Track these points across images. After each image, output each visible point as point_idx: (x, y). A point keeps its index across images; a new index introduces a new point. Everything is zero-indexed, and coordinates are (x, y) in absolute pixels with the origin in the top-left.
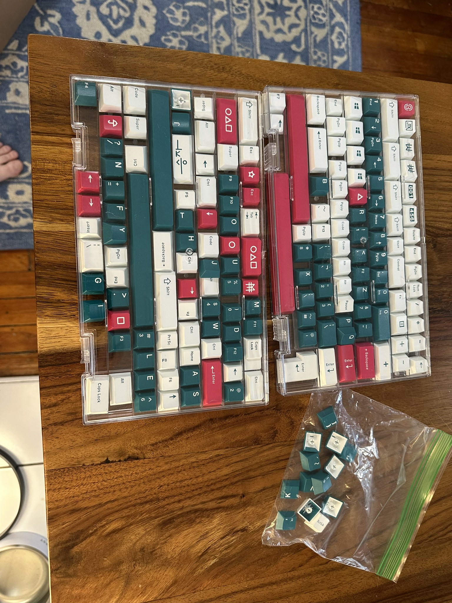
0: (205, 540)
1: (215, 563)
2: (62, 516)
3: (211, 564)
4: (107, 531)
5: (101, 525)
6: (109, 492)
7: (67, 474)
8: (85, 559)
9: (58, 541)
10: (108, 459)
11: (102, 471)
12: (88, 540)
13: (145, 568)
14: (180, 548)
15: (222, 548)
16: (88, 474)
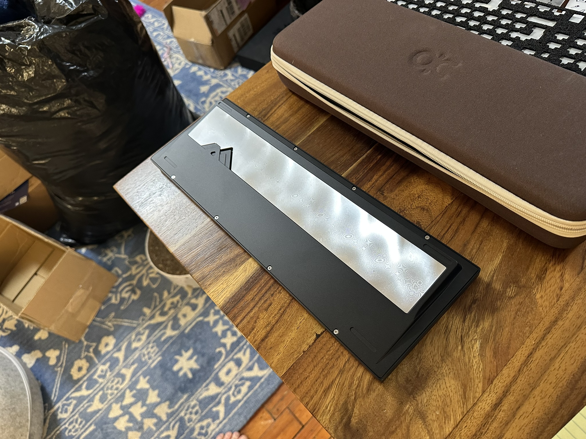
0: (451, 334)
1: (481, 344)
2: (320, 401)
3: (479, 348)
4: (365, 387)
5: (356, 386)
6: (339, 357)
7: (298, 368)
8: (369, 424)
9: (335, 424)
10: (316, 334)
11: (320, 345)
12: (357, 406)
13: (426, 393)
14: (437, 355)
15: (473, 328)
16: (312, 355)
